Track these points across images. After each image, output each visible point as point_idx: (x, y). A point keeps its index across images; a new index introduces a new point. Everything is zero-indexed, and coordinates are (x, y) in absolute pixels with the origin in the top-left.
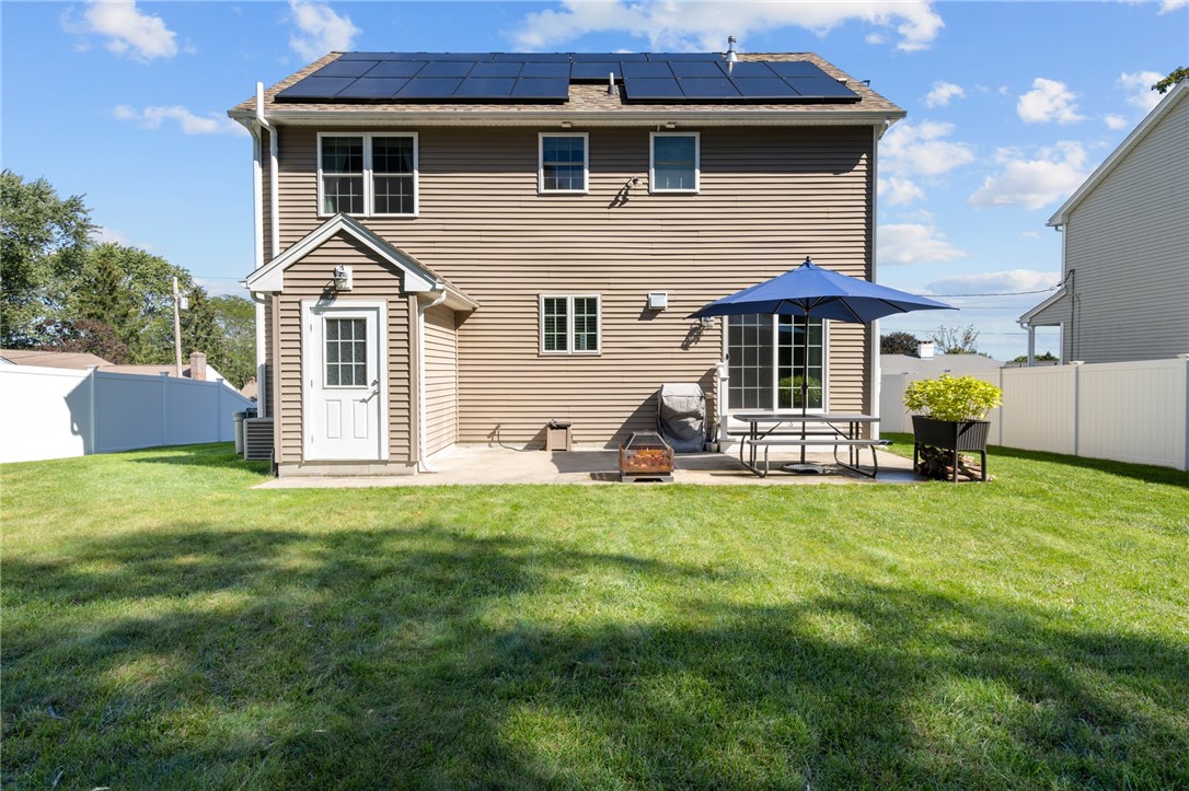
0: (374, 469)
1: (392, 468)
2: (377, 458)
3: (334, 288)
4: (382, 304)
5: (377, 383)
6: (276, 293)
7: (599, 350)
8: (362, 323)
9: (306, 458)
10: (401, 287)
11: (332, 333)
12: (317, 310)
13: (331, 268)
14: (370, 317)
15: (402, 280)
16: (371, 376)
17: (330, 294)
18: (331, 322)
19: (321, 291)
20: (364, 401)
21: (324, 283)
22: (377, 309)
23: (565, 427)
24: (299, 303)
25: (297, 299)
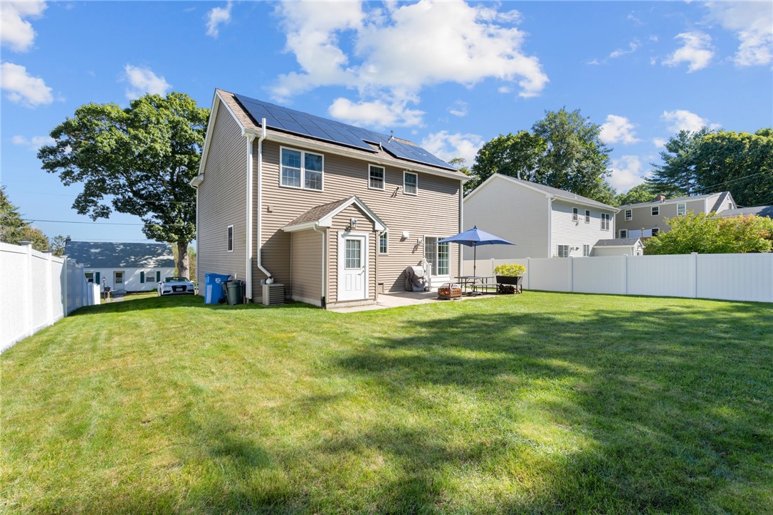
0: (363, 303)
1: (369, 302)
2: (363, 298)
3: (350, 227)
4: (367, 234)
5: (364, 267)
6: (329, 228)
7: (388, 253)
8: (359, 241)
9: (339, 300)
10: (374, 228)
11: (348, 246)
12: (343, 236)
13: (349, 218)
14: (362, 239)
15: (374, 226)
16: (362, 264)
17: (348, 229)
18: (348, 241)
19: (345, 228)
20: (359, 274)
21: (346, 224)
22: (365, 236)
23: (382, 284)
24: (337, 232)
25: (336, 230)
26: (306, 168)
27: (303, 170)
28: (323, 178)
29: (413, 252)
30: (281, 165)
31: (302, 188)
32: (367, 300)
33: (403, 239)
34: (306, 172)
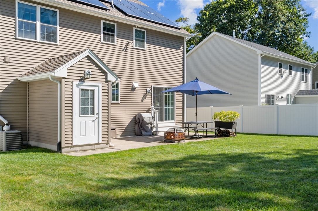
0: (96, 146)
1: (102, 146)
2: (97, 143)
3: (84, 77)
4: (100, 84)
5: (98, 114)
6: (64, 78)
7: (119, 102)
8: (93, 91)
9: (74, 144)
10: (106, 79)
11: (82, 95)
12: (78, 86)
13: (84, 69)
14: (96, 89)
15: (106, 76)
16: (96, 111)
17: (82, 80)
18: (82, 90)
19: (79, 78)
20: (93, 121)
21: (81, 75)
22: (98, 86)
23: (114, 129)
24: (72, 82)
25: (71, 80)
26: (41, 22)
27: (39, 24)
28: (58, 32)
29: (142, 101)
30: (17, 18)
31: (38, 40)
32: (101, 143)
33: (133, 89)
34: (41, 25)
